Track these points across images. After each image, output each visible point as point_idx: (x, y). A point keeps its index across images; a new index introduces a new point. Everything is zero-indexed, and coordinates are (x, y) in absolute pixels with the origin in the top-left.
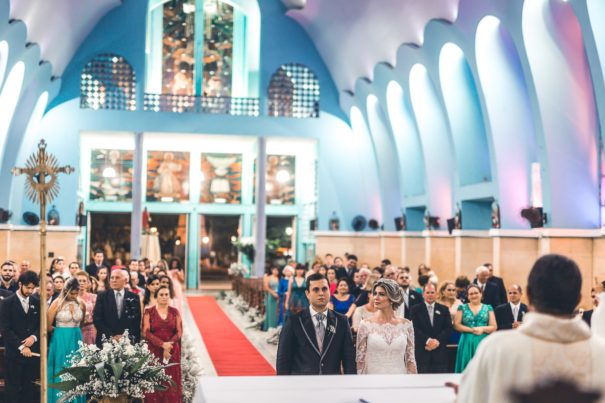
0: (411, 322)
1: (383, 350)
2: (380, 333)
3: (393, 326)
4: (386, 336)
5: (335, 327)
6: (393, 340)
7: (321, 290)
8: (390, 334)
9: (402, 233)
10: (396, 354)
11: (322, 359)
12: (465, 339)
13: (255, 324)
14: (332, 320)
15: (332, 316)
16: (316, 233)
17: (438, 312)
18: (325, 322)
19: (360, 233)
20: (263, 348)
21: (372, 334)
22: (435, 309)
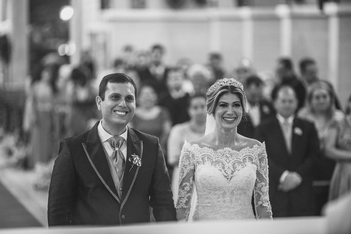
0: (263, 145)
1: (220, 189)
2: (215, 163)
3: (234, 151)
4: (224, 168)
5: (139, 157)
6: (235, 174)
7: (123, 98)
8: (230, 165)
9: (245, 12)
10: (240, 195)
11: (121, 208)
12: (341, 170)
13: (14, 159)
14: (135, 146)
15: (134, 139)
16: (109, 13)
17: (298, 131)
18: (124, 151)
20: (28, 196)
21: (203, 166)
22: (294, 126)
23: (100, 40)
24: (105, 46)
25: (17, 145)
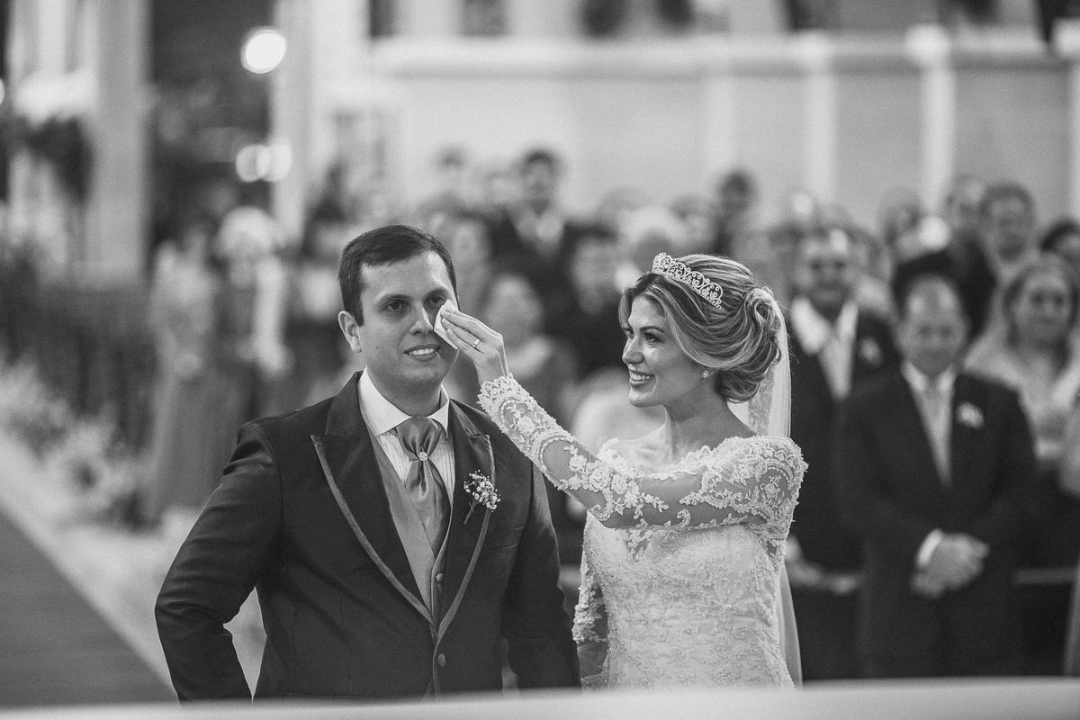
7: (419, 304)
9: (813, 49)
15: (468, 429)
17: (970, 415)
19: (609, 54)
22: (957, 401)
23: (366, 133)
24: (380, 151)
25: (110, 454)
